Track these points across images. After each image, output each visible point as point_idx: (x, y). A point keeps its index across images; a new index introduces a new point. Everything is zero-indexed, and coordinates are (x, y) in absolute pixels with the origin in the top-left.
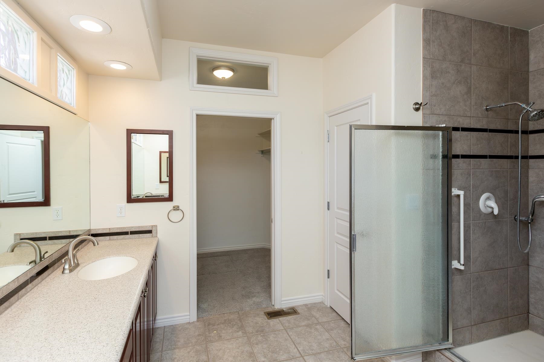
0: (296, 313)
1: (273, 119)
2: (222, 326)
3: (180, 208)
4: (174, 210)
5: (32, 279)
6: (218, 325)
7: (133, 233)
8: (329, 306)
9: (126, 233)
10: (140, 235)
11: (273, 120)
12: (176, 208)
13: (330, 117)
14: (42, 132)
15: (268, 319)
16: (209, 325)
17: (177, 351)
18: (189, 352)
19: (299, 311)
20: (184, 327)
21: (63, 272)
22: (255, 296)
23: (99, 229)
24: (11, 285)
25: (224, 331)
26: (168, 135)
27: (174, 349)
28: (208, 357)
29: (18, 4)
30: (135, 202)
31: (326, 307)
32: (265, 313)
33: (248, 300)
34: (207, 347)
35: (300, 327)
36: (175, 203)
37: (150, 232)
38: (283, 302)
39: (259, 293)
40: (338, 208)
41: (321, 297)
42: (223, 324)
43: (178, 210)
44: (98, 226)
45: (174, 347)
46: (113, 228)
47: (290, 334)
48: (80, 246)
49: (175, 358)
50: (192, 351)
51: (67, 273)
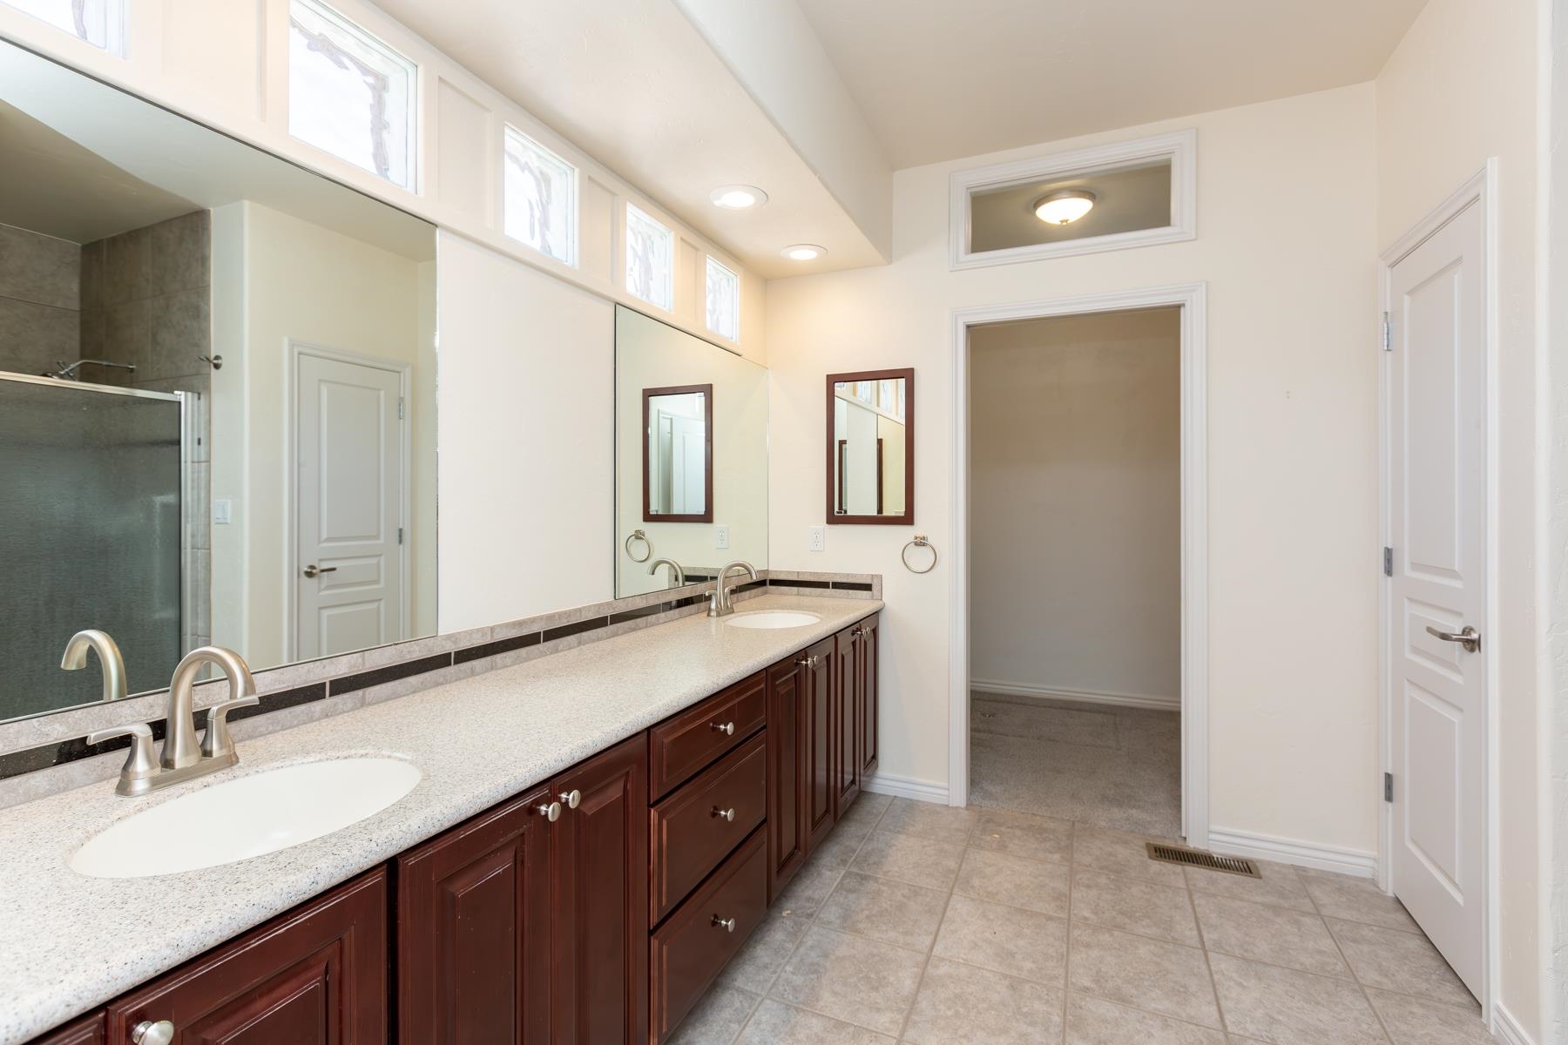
0: (1251, 872)
1: (1184, 305)
2: (1018, 832)
3: (930, 541)
4: (916, 544)
5: (668, 606)
6: (1008, 827)
7: (837, 585)
8: (1390, 894)
9: (824, 585)
10: (851, 591)
11: (1182, 310)
12: (921, 542)
13: (1393, 265)
14: (703, 394)
15: (1150, 857)
16: (988, 821)
17: (902, 837)
18: (924, 847)
19: (1262, 873)
20: (933, 810)
21: (709, 615)
22: (1139, 807)
23: (781, 572)
24: (638, 599)
25: (1017, 841)
26: (904, 380)
27: (899, 832)
28: (961, 866)
29: (650, 197)
30: (842, 523)
31: (1380, 895)
32: (1148, 845)
33: (1115, 810)
34: (965, 851)
35: (1241, 900)
36: (920, 528)
37: (868, 587)
38: (1212, 836)
39: (1156, 804)
40: (1415, 566)
41: (1370, 863)
42: (1022, 829)
43: (924, 545)
44: (781, 567)
45: (900, 830)
46: (804, 573)
47: (1196, 903)
48: (748, 593)
49: (894, 845)
50: (933, 847)
51: (713, 616)
